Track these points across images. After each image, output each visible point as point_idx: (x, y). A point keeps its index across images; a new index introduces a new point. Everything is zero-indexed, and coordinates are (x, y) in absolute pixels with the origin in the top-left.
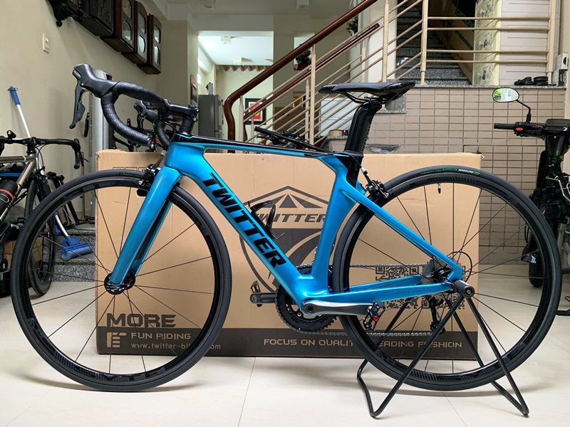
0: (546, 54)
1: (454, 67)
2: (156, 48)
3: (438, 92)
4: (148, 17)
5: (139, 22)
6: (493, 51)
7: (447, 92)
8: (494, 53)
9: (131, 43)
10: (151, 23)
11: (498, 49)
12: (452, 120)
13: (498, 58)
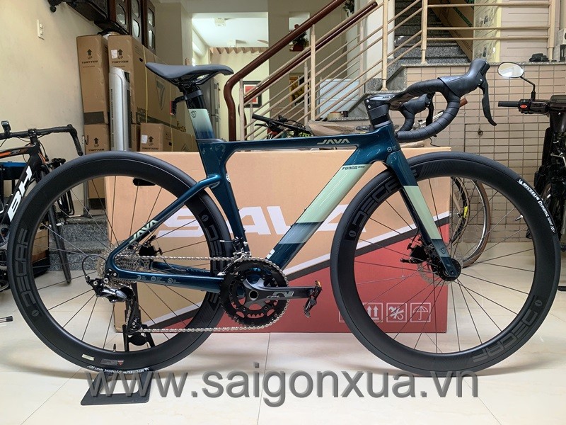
0: (547, 29)
1: (453, 44)
2: (150, 32)
3: (439, 70)
4: (142, 1)
5: (132, 6)
6: (494, 27)
7: (448, 70)
8: (494, 29)
10: (145, 7)
11: (499, 26)
13: (499, 35)
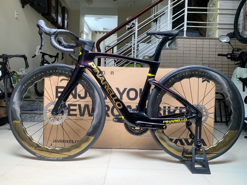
2: (66, 21)
3: (192, 40)
4: (63, 7)
5: (59, 9)
7: (195, 40)
8: (216, 24)
9: (55, 18)
10: (64, 10)
11: (218, 22)
12: (198, 52)
13: (218, 26)
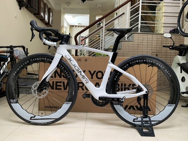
1: (148, 28)
2: (51, 19)
3: (144, 35)
4: (49, 8)
5: (46, 10)
7: (147, 35)
8: (162, 23)
9: (43, 16)
